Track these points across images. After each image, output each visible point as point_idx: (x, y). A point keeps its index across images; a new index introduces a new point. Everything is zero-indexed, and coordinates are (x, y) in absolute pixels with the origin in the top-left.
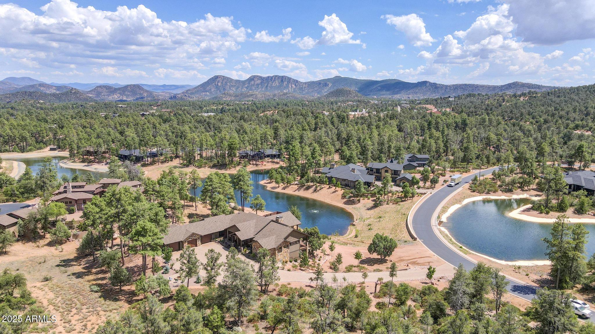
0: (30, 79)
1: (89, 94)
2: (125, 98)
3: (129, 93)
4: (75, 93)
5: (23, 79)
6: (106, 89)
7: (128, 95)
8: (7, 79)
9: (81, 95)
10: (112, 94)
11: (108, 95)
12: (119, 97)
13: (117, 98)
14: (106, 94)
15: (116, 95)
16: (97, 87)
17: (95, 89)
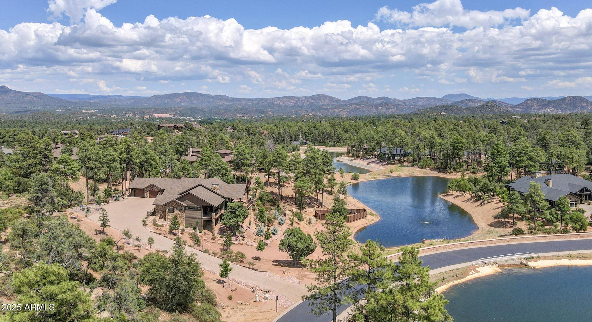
0: (465, 95)
1: (517, 108)
2: (560, 112)
3: (566, 106)
4: (491, 106)
5: (460, 95)
6: (538, 102)
7: (565, 109)
8: (446, 96)
9: (497, 109)
10: (544, 108)
11: (539, 109)
12: (552, 111)
13: (549, 112)
14: (536, 107)
15: (549, 108)
16: (527, 100)
17: (524, 102)
